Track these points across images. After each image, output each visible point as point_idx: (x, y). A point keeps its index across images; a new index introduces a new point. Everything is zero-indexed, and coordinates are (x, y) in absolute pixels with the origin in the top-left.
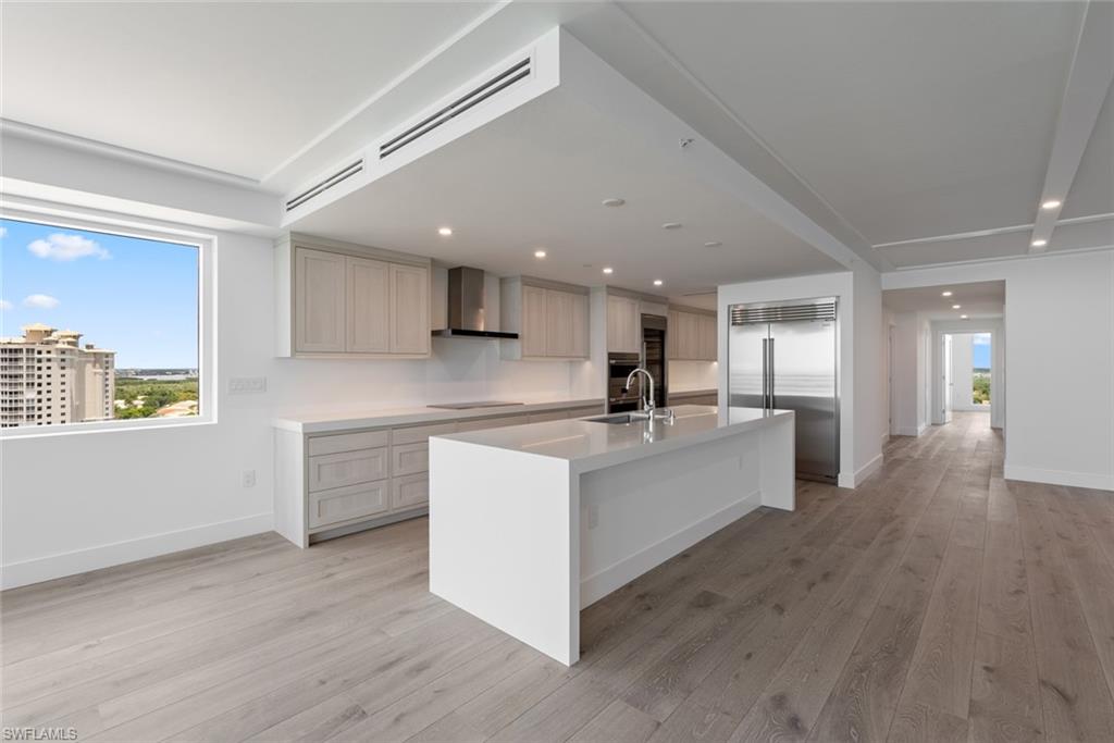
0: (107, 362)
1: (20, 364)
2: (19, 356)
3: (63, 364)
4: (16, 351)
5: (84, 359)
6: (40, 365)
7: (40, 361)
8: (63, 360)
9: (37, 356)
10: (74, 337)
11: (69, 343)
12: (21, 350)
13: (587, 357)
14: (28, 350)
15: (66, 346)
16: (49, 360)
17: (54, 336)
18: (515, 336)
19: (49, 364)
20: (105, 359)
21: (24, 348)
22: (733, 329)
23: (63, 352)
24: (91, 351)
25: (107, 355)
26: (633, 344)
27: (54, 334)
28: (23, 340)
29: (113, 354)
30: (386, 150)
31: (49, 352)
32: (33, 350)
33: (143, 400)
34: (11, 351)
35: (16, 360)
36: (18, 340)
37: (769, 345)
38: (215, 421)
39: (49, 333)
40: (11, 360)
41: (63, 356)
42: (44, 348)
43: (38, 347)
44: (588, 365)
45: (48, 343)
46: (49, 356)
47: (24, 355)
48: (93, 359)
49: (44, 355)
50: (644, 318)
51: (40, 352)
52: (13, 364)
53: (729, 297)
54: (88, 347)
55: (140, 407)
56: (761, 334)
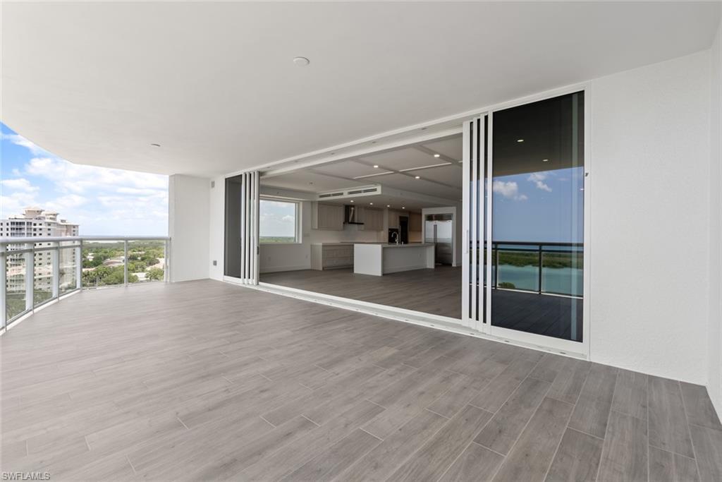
0: (74, 231)
1: (23, 232)
2: (22, 226)
3: (49, 232)
4: (20, 223)
5: (60, 229)
6: (35, 232)
7: (35, 230)
8: (49, 229)
9: (33, 227)
10: (54, 215)
11: (51, 218)
12: (24, 223)
13: (382, 230)
14: (28, 223)
15: (50, 221)
16: (41, 229)
17: (43, 214)
18: (362, 224)
19: (41, 232)
20: (73, 229)
21: (26, 221)
22: (427, 222)
23: (49, 225)
24: (65, 224)
25: (74, 227)
26: (397, 225)
27: (42, 213)
28: (23, 217)
29: (77, 226)
30: (351, 193)
31: (41, 224)
32: (31, 223)
33: (92, 255)
34: (17, 223)
35: (20, 229)
36: (20, 216)
37: (435, 226)
38: (301, 242)
39: (39, 212)
40: (17, 229)
41: (49, 227)
42: (38, 222)
43: (34, 221)
44: (382, 232)
45: (40, 219)
46: (40, 227)
47: (25, 226)
48: (65, 229)
49: (38, 227)
50: (401, 218)
51: (35, 225)
52: (19, 232)
53: (425, 212)
54: (62, 221)
55: (91, 260)
56: (434, 223)
